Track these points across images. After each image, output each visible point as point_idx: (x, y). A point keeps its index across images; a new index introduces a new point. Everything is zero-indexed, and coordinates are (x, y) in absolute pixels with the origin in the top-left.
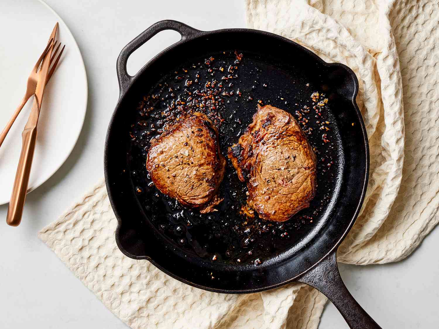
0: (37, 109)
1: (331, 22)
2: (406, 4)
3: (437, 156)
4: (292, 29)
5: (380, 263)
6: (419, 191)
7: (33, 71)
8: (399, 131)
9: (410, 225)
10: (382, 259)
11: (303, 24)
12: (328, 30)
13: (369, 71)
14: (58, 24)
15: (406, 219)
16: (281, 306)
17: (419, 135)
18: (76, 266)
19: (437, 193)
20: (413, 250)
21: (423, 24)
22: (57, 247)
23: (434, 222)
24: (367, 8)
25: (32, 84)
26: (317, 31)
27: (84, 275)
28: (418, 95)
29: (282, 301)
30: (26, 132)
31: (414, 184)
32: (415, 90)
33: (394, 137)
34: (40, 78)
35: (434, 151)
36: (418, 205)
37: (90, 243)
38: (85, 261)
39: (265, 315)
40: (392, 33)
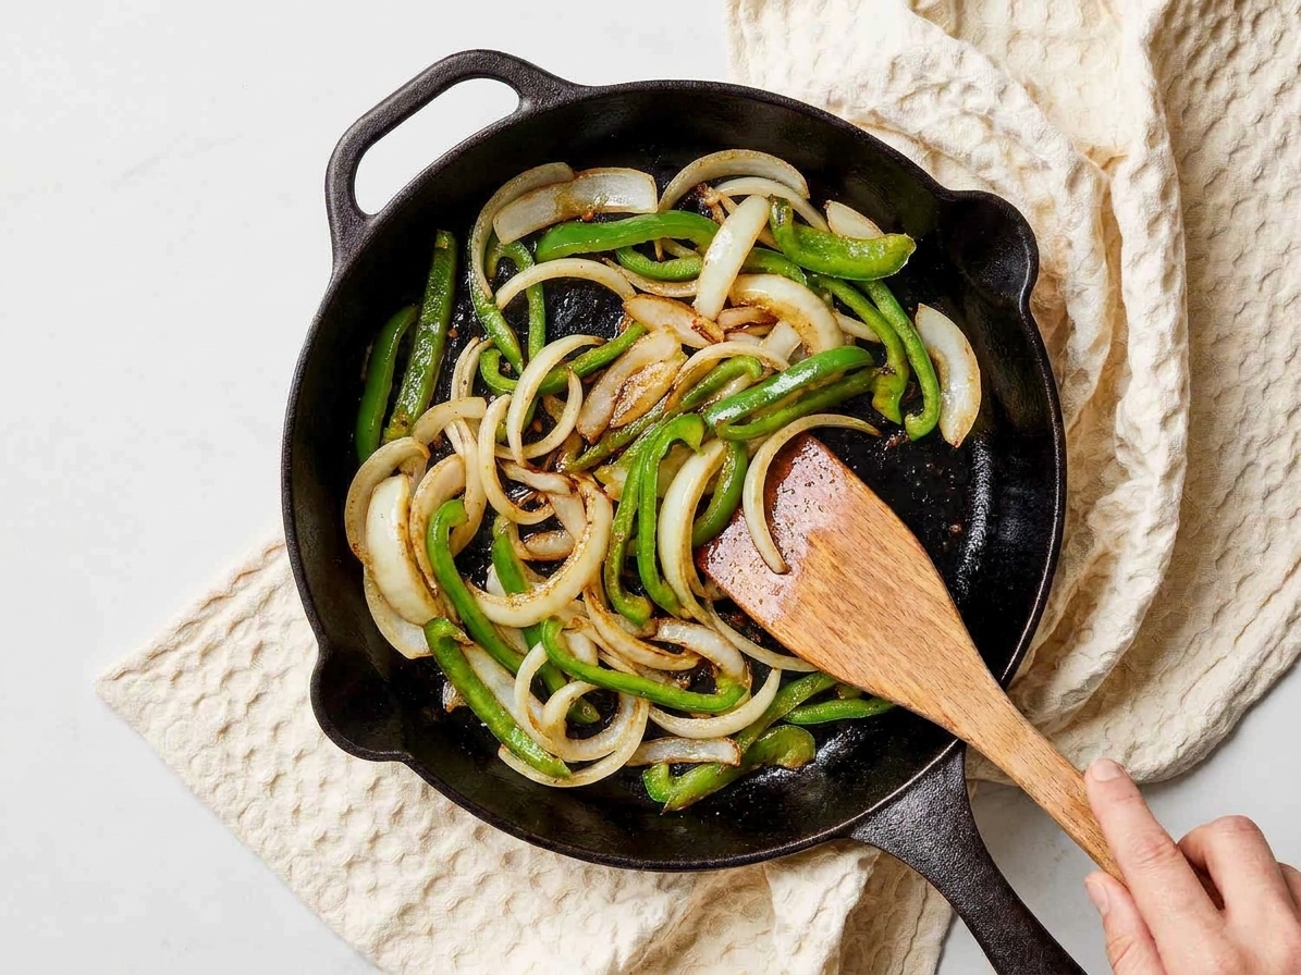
1: (975, 64)
2: (1204, 12)
4: (860, 81)
6: (1232, 572)
8: (1173, 391)
9: (1202, 670)
11: (894, 65)
12: (968, 88)
13: (1087, 211)
15: (1191, 651)
16: (825, 905)
17: (1238, 403)
18: (211, 780)
19: (1293, 569)
21: (1254, 73)
22: (155, 725)
24: (1088, 21)
26: (936, 90)
27: (236, 807)
28: (1235, 286)
29: (827, 891)
31: (1216, 548)
32: (1224, 270)
33: (1156, 406)
35: (1282, 450)
36: (1229, 613)
37: (252, 711)
38: (237, 767)
39: (778, 933)
40: (1159, 98)
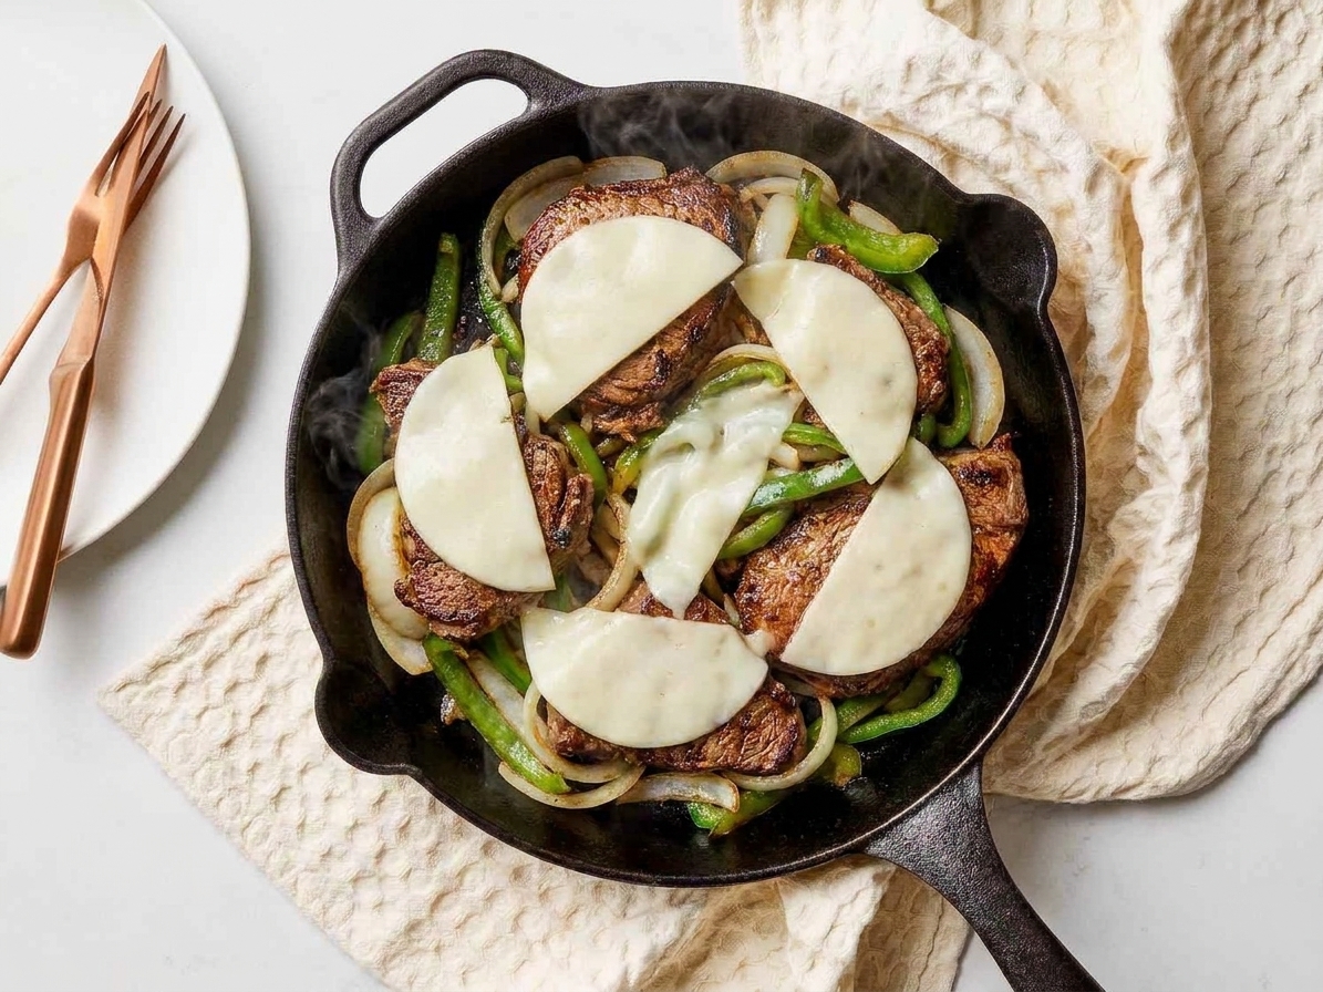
0: (97, 306)
1: (993, 65)
2: (1227, 11)
4: (875, 81)
5: (1130, 796)
6: (1254, 582)
7: (88, 189)
8: (1193, 398)
9: (1223, 682)
10: (1134, 787)
11: (909, 66)
12: (985, 89)
13: (1106, 215)
14: (164, 51)
15: (1212, 663)
16: (839, 921)
17: (1261, 410)
18: (215, 794)
19: (1314, 582)
20: (1235, 758)
21: (1278, 73)
22: (158, 737)
23: (1298, 678)
24: (1108, 21)
25: (83, 231)
26: (952, 91)
27: (240, 822)
28: (1257, 291)
29: (842, 907)
30: (61, 373)
31: (1239, 558)
32: (1246, 275)
33: (1178, 412)
34: (108, 211)
35: (1306, 459)
37: (255, 723)
38: (241, 780)
39: (791, 949)
40: (1180, 99)
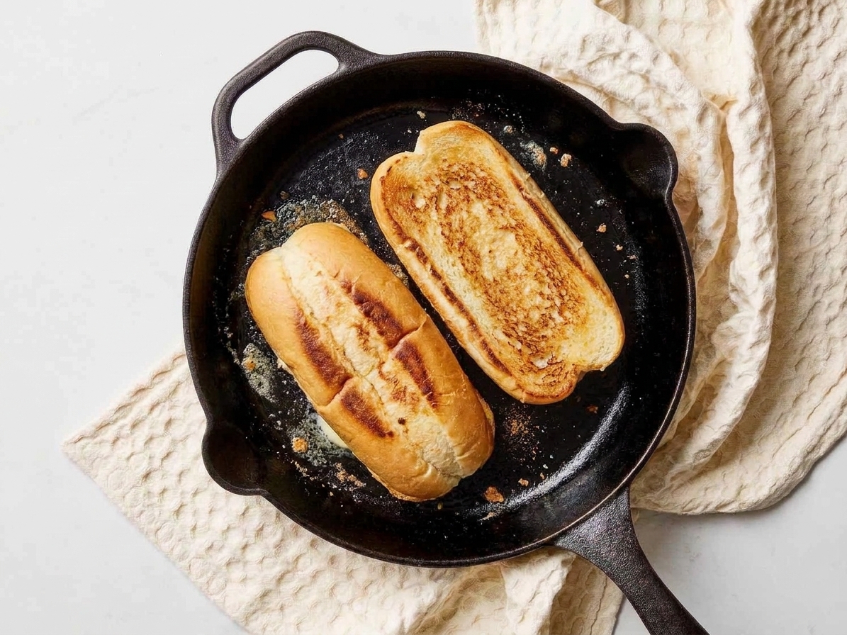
1: (637, 40)
2: (787, 6)
3: (844, 303)
4: (562, 51)
5: (726, 510)
6: (806, 372)
8: (767, 254)
9: (786, 437)
10: (729, 504)
11: (584, 41)
12: (633, 56)
13: (710, 137)
15: (779, 424)
16: (540, 590)
18: (138, 509)
19: (842, 375)
21: (821, 45)
22: (102, 472)
24: (711, 13)
26: (612, 58)
27: (154, 526)
28: (807, 186)
29: (541, 581)
31: (795, 357)
32: (800, 175)
33: (756, 264)
35: (838, 294)
36: (804, 399)
37: (164, 463)
38: (155, 500)
39: (509, 609)
40: (758, 62)
